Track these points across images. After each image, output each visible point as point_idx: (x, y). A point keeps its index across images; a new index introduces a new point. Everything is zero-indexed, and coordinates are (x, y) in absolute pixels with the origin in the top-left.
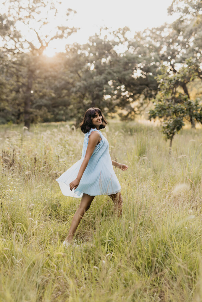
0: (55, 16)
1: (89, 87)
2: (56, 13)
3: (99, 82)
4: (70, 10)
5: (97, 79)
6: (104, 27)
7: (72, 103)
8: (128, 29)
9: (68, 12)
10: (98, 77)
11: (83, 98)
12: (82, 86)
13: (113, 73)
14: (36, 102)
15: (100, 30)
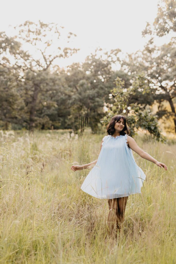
0: (58, 38)
1: (83, 100)
2: (59, 36)
3: (92, 95)
4: (71, 34)
5: (90, 92)
6: (99, 49)
7: (71, 113)
8: (120, 51)
9: (69, 35)
10: (91, 91)
11: (81, 109)
12: (77, 98)
13: (104, 88)
14: (44, 112)
15: (95, 51)
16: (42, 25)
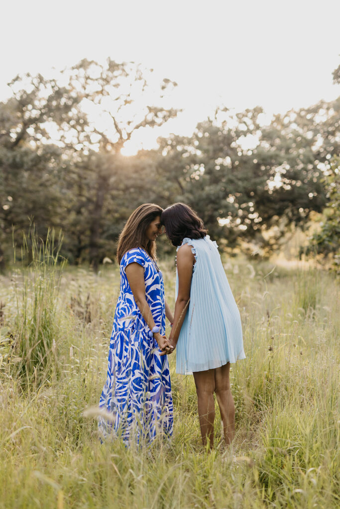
0: (143, 90)
1: (198, 204)
2: (144, 86)
4: (167, 81)
5: (211, 190)
6: (222, 108)
8: (261, 111)
9: (164, 84)
10: (211, 187)
13: (236, 181)
14: (108, 230)
15: (215, 113)
16: (113, 66)
